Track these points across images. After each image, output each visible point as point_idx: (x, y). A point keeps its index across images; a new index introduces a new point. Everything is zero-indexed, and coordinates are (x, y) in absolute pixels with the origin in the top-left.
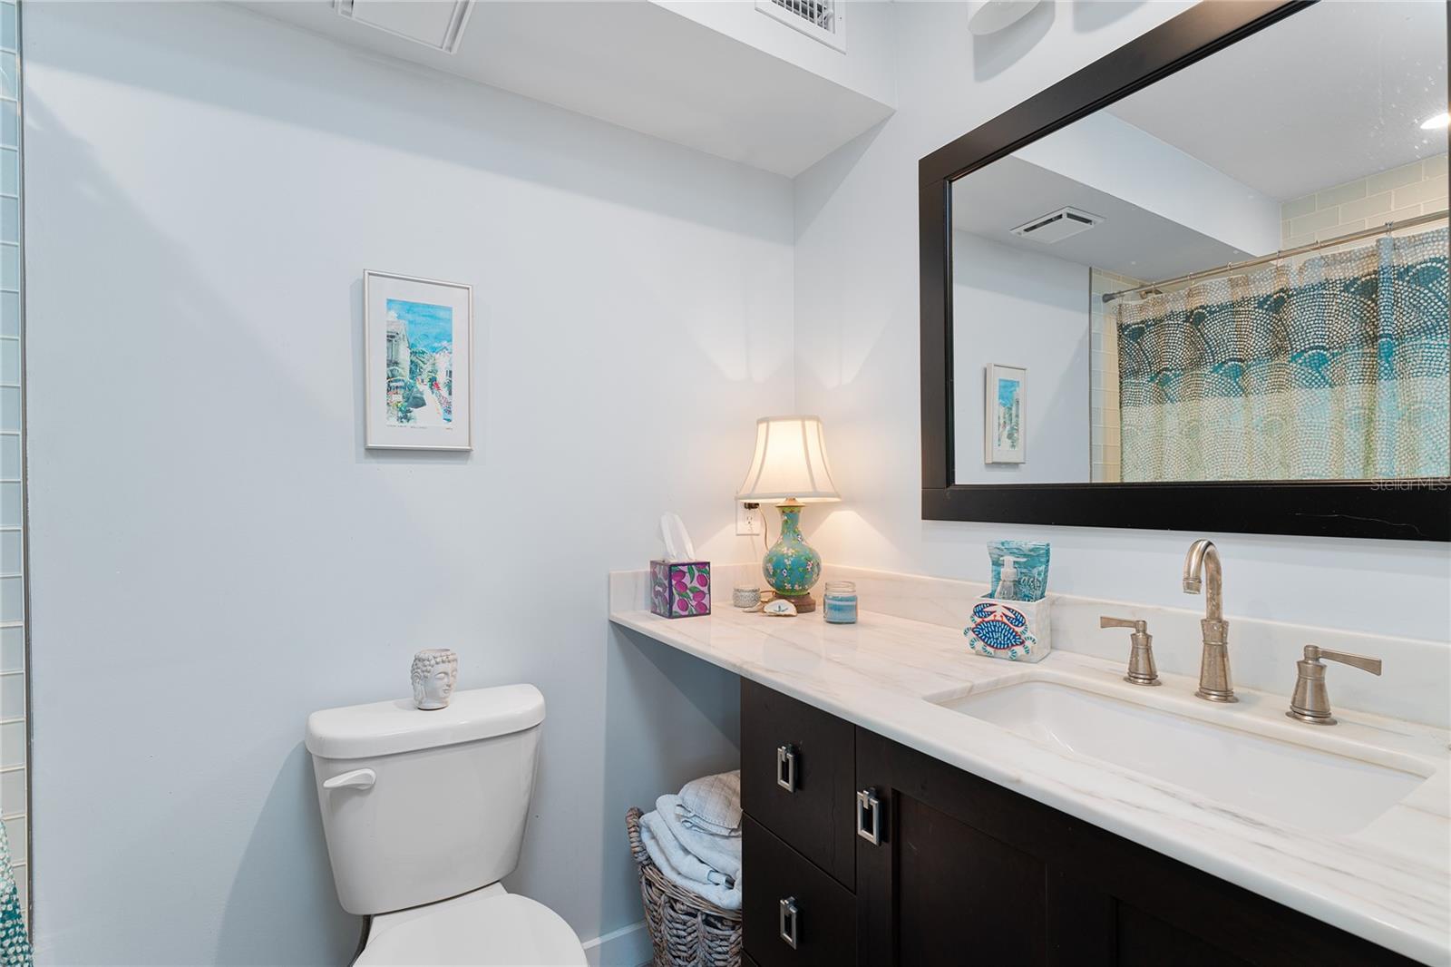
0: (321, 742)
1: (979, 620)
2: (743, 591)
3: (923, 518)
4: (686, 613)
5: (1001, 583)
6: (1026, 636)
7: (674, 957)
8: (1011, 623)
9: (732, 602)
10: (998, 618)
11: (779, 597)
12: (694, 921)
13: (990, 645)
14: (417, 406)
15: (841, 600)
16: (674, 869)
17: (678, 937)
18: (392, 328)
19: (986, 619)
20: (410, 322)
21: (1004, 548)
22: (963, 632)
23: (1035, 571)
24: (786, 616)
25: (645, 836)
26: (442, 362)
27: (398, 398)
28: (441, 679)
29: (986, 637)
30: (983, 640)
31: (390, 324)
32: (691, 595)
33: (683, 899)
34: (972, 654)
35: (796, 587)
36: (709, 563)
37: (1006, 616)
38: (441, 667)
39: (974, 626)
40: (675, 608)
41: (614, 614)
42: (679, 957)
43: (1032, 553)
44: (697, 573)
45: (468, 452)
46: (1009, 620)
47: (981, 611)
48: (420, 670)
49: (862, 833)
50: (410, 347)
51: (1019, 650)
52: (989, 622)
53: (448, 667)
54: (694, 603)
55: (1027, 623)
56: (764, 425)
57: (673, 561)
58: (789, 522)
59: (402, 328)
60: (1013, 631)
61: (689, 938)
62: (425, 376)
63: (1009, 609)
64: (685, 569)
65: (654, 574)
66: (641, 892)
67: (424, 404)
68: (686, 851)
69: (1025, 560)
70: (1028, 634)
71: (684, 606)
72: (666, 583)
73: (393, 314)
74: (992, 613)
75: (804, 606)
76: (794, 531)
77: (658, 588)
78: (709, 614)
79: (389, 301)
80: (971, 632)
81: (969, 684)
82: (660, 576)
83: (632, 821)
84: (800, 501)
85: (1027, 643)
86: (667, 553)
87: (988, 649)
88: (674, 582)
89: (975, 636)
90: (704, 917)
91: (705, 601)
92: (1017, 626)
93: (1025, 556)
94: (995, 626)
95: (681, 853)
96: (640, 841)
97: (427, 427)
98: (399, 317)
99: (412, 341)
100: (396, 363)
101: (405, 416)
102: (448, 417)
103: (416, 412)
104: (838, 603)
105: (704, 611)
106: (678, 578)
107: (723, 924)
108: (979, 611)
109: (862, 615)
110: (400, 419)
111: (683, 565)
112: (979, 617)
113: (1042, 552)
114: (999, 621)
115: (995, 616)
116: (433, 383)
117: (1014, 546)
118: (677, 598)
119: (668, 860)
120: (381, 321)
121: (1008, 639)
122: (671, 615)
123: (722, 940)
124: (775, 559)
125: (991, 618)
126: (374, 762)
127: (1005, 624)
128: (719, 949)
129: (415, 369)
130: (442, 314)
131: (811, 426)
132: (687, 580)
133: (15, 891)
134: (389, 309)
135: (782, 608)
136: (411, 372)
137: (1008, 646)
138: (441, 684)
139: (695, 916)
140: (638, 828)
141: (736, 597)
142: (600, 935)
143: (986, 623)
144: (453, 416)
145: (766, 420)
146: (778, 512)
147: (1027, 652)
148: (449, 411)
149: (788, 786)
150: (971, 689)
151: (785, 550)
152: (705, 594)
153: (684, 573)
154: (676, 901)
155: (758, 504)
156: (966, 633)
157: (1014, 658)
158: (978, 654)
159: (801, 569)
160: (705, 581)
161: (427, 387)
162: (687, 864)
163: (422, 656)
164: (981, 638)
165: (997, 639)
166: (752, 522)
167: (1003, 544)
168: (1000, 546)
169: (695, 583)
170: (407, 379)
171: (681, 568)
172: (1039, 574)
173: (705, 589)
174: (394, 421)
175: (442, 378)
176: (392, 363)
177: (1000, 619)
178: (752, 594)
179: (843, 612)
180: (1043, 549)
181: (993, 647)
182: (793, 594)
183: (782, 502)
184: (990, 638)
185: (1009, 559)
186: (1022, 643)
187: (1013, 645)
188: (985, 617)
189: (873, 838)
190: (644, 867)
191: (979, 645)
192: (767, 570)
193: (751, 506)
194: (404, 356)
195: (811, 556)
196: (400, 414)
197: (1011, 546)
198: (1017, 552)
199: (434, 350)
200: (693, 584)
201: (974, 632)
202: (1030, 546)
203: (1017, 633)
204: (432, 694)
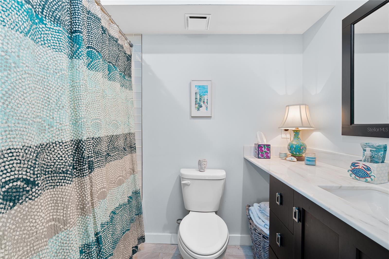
0: (182, 174)
1: (353, 168)
2: (281, 153)
3: (342, 135)
4: (263, 157)
5: (364, 157)
6: (371, 174)
7: (256, 244)
8: (366, 170)
9: (279, 156)
10: (360, 168)
11: (292, 156)
12: (260, 236)
13: (357, 176)
14: (201, 107)
15: (310, 158)
16: (256, 222)
17: (257, 239)
18: (196, 91)
19: (356, 168)
20: (200, 90)
21: (367, 145)
22: (347, 171)
23: (380, 154)
24: (293, 161)
25: (250, 212)
26: (206, 97)
27: (197, 106)
28: (203, 165)
29: (356, 173)
30: (355, 174)
31: (196, 90)
32: (264, 153)
33: (258, 229)
34: (351, 178)
35: (297, 153)
36: (270, 145)
37: (364, 167)
38: (204, 163)
39: (351, 169)
40: (260, 156)
41: (245, 156)
42: (257, 244)
43: (378, 147)
44: (266, 147)
45: (211, 117)
46: (364, 169)
47: (354, 165)
48: (200, 163)
49: (294, 218)
50: (200, 95)
51: (369, 179)
52: (357, 169)
53: (205, 163)
54: (265, 155)
55: (372, 170)
56: (288, 107)
57: (260, 144)
58: (296, 135)
59: (198, 91)
60: (366, 172)
61: (259, 240)
62: (202, 101)
63: (365, 165)
64: (263, 146)
65: (255, 147)
66: (248, 225)
67: (202, 107)
68: (260, 218)
69: (375, 149)
70: (372, 174)
71: (262, 156)
72: (258, 149)
73: (196, 88)
74: (358, 166)
75: (300, 159)
76: (297, 138)
77: (256, 151)
78: (270, 158)
79: (196, 86)
80: (350, 171)
81: (339, 186)
82: (256, 147)
83: (247, 207)
84: (300, 129)
85: (372, 177)
86: (258, 141)
87: (357, 177)
88: (259, 149)
89: (352, 173)
90: (263, 236)
91: (269, 155)
92: (368, 171)
93: (375, 148)
94: (359, 170)
95: (258, 218)
96: (249, 213)
97: (203, 112)
98: (197, 89)
99: (200, 94)
100: (197, 99)
101: (198, 110)
102: (207, 109)
103: (200, 109)
104: (309, 159)
105: (268, 157)
106: (261, 148)
107: (268, 239)
108: (353, 164)
109: (317, 163)
110: (197, 110)
111: (262, 145)
112: (353, 167)
113: (382, 147)
114: (361, 169)
115: (359, 167)
116: (204, 102)
117: (371, 144)
118: (260, 153)
119: (255, 219)
120: (194, 90)
121: (364, 175)
122: (259, 158)
123: (267, 243)
124: (290, 145)
125: (358, 167)
126: (190, 180)
127: (363, 170)
128: (267, 245)
129: (200, 99)
130: (206, 87)
131: (303, 107)
132: (263, 149)
133: (139, 190)
134: (196, 87)
135: (292, 159)
136: (200, 100)
137: (364, 177)
138: (203, 166)
139: (261, 235)
140: (249, 210)
141: (280, 155)
142: (241, 234)
143: (356, 169)
144: (208, 109)
145: (288, 106)
146: (293, 132)
147: (372, 180)
148: (207, 108)
149: (278, 203)
150: (341, 187)
151: (294, 143)
152: (268, 153)
153: (262, 147)
154: (256, 229)
155: (288, 130)
156: (348, 171)
157: (366, 181)
158: (353, 179)
159: (299, 148)
160: (269, 149)
161: (203, 103)
162: (260, 221)
163: (200, 160)
164: (354, 173)
165: (360, 174)
166: (287, 135)
167: (366, 144)
168: (365, 145)
169: (266, 150)
170: (199, 102)
171: (262, 146)
172: (381, 155)
173: (269, 152)
174: (196, 111)
175: (206, 101)
176: (196, 99)
177: (361, 168)
178: (284, 155)
179: (312, 162)
180: (382, 146)
181: (358, 177)
182: (296, 155)
183: (294, 129)
184: (357, 174)
185: (368, 149)
186: (370, 177)
187: (366, 177)
188: (355, 167)
189: (296, 220)
190: (249, 219)
191: (353, 176)
192: (288, 148)
193: (286, 130)
194: (198, 97)
195: (302, 145)
196: (198, 109)
197: (370, 144)
198: (372, 147)
199: (204, 95)
200: (265, 150)
201: (351, 171)
202: (377, 145)
203: (368, 173)
204: (202, 168)
